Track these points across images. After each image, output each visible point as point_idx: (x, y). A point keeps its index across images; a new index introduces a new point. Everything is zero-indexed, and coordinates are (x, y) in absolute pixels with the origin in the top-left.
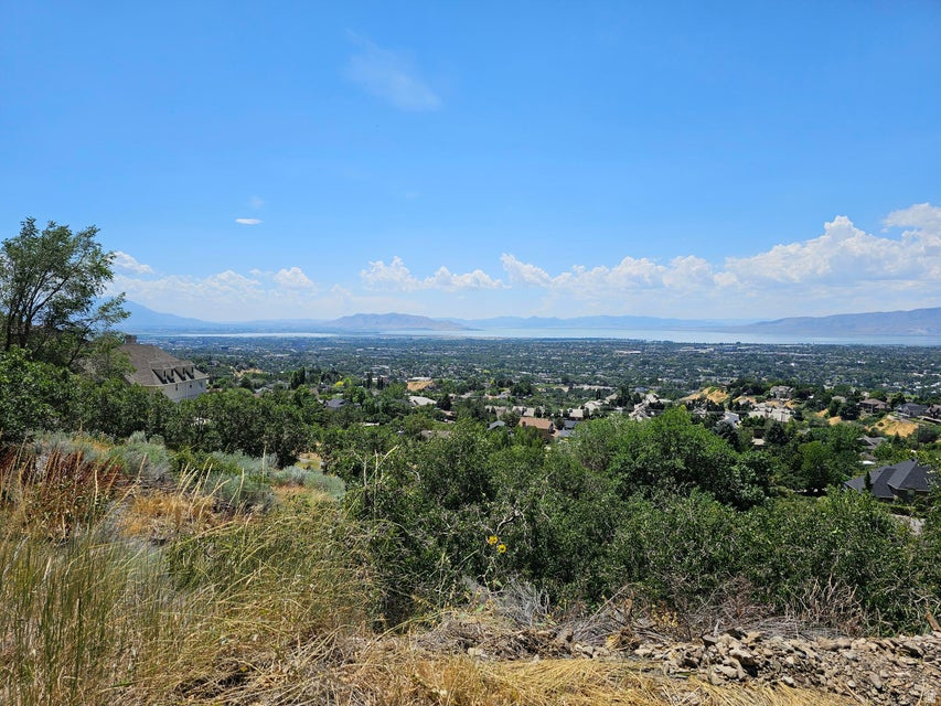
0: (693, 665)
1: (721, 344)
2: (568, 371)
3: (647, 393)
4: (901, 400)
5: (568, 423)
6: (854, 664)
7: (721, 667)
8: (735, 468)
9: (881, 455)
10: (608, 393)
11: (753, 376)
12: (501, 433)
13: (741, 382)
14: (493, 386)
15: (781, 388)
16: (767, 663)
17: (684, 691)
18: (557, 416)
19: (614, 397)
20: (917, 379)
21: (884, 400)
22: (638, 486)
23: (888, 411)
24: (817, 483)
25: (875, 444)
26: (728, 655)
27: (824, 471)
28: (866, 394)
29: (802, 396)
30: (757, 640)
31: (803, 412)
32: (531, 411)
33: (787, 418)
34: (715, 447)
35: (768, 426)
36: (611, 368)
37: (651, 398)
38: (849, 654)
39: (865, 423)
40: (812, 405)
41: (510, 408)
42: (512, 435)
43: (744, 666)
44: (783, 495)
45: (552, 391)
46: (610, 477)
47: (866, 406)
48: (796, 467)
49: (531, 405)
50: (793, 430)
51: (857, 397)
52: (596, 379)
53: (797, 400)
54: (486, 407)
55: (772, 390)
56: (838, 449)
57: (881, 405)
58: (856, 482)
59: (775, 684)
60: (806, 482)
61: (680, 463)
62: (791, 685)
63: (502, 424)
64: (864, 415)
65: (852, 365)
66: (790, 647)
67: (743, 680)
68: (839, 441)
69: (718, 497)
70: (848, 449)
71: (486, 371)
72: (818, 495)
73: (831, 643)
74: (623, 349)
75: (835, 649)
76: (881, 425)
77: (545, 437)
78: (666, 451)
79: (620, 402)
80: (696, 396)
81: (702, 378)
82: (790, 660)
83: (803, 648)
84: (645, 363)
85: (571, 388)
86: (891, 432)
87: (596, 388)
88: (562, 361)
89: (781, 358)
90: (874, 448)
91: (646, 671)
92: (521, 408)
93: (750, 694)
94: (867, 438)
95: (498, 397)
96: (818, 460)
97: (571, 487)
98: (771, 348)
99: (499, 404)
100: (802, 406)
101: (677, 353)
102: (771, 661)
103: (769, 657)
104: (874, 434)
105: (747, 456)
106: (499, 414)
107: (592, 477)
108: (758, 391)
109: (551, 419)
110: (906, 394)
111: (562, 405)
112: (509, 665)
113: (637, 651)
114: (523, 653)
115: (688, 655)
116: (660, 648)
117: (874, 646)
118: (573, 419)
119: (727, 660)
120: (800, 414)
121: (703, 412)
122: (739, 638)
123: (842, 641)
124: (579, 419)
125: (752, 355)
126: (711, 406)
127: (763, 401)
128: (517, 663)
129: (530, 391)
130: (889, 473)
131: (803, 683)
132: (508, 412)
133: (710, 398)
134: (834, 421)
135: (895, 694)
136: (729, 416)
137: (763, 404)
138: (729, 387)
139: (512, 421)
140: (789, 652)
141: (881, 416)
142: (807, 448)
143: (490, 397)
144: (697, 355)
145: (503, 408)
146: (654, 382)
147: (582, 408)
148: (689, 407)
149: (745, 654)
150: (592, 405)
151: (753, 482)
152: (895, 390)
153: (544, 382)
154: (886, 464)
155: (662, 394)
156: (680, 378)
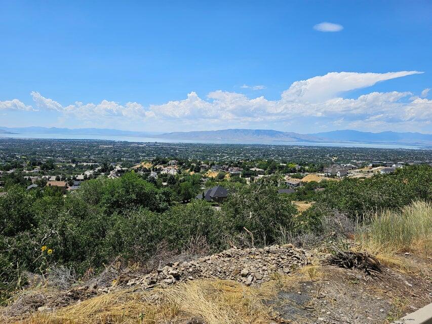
0: (154, 283)
1: (149, 143)
2: (75, 156)
3: (116, 165)
4: (213, 164)
5: (76, 183)
6: (212, 265)
7: (166, 280)
8: (157, 196)
9: (208, 185)
10: (97, 166)
11: (163, 156)
12: (35, 191)
13: (158, 159)
14: (29, 165)
15: (173, 161)
16: (183, 273)
17: (152, 295)
18: (69, 179)
19: (100, 168)
20: (218, 156)
21: (208, 164)
22: (114, 209)
23: (210, 168)
24: (187, 198)
25: (205, 181)
26: (168, 274)
27: (189, 193)
28: (202, 162)
29: (181, 164)
30: (178, 265)
31: (181, 170)
32: (54, 178)
33: (175, 173)
34: (149, 188)
35: (168, 177)
36: (98, 154)
37: (118, 168)
38: (209, 262)
39: (202, 173)
40: (184, 168)
41: (41, 177)
42: (43, 191)
43: (174, 277)
44: (174, 204)
45: (66, 166)
46: (101, 207)
47: (202, 167)
48: (179, 193)
49: (54, 174)
50: (178, 178)
51: (199, 164)
52: (90, 160)
53: (179, 166)
54: (25, 177)
55: (169, 162)
56: (193, 184)
57: (207, 166)
58: (200, 196)
59: (186, 280)
60: (183, 198)
61: (134, 196)
62: (192, 280)
63: (36, 186)
64: (202, 170)
65: (198, 151)
66: (190, 265)
67: (175, 283)
68: (194, 181)
69: (151, 209)
70: (196, 183)
71: (24, 157)
72: (187, 203)
73: (204, 259)
74: (104, 145)
75: (205, 261)
76: (207, 174)
77: (64, 190)
78: (127, 192)
79: (103, 171)
80: (138, 166)
81: (141, 158)
82: (191, 270)
83: (195, 264)
84: (115, 151)
85: (77, 165)
86: (210, 176)
87: (90, 164)
88: (71, 151)
89: (173, 149)
90: (205, 182)
91: (134, 291)
92: (47, 177)
93: (178, 288)
94: (203, 179)
95: (32, 171)
96: (186, 189)
97: (80, 214)
98: (169, 144)
99: (34, 175)
100: (181, 168)
101: (129, 147)
102: (184, 272)
103: (183, 271)
104: (205, 177)
105: (162, 190)
106: (33, 181)
107: (91, 207)
108: (164, 162)
109: (66, 181)
110: (215, 162)
111: (72, 174)
112: (64, 309)
113: (128, 284)
114: (71, 301)
115: (152, 279)
116: (138, 280)
117: (217, 257)
118: (78, 180)
119: (168, 277)
120: (180, 171)
121: (142, 173)
122: (171, 266)
123: (207, 258)
124: (82, 180)
125: (162, 147)
126: (145, 170)
127: (166, 167)
128: (68, 307)
129: (53, 167)
130: (210, 191)
131: (195, 277)
132: (39, 179)
133: (145, 166)
134: (192, 173)
135: (225, 272)
136: (153, 174)
137: (166, 168)
138: (152, 161)
139: (42, 184)
140: (190, 266)
141: (207, 170)
142: (183, 184)
143: (27, 172)
144: (138, 148)
145: (36, 177)
146: (119, 160)
147: (83, 174)
148: (136, 171)
149: (175, 272)
150: (88, 173)
151: (164, 201)
152: (211, 160)
153: (61, 162)
154: (209, 188)
155: (123, 166)
156: (131, 158)
